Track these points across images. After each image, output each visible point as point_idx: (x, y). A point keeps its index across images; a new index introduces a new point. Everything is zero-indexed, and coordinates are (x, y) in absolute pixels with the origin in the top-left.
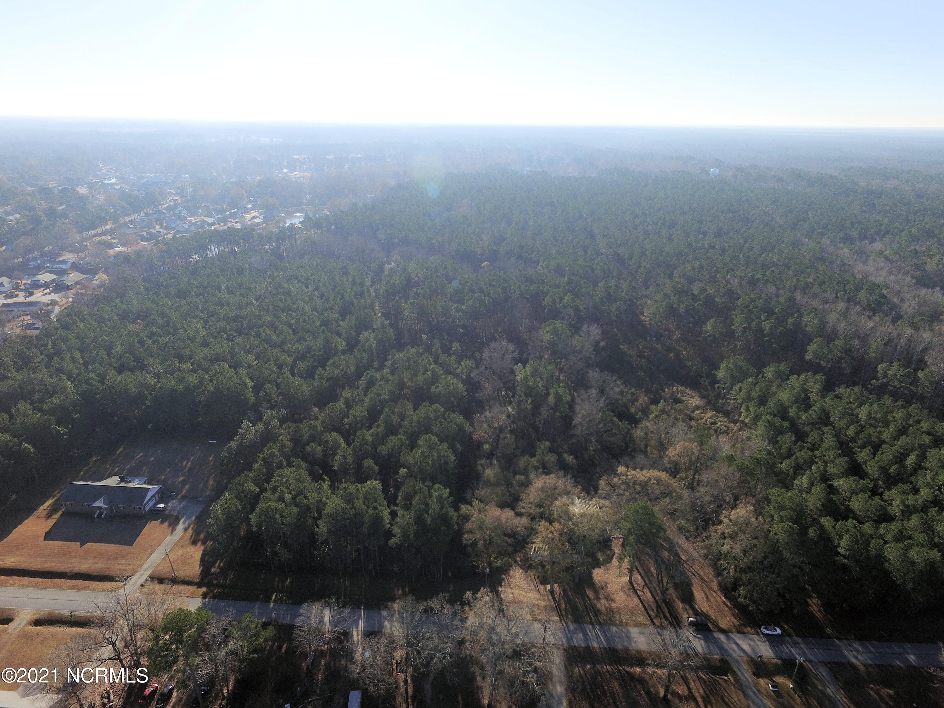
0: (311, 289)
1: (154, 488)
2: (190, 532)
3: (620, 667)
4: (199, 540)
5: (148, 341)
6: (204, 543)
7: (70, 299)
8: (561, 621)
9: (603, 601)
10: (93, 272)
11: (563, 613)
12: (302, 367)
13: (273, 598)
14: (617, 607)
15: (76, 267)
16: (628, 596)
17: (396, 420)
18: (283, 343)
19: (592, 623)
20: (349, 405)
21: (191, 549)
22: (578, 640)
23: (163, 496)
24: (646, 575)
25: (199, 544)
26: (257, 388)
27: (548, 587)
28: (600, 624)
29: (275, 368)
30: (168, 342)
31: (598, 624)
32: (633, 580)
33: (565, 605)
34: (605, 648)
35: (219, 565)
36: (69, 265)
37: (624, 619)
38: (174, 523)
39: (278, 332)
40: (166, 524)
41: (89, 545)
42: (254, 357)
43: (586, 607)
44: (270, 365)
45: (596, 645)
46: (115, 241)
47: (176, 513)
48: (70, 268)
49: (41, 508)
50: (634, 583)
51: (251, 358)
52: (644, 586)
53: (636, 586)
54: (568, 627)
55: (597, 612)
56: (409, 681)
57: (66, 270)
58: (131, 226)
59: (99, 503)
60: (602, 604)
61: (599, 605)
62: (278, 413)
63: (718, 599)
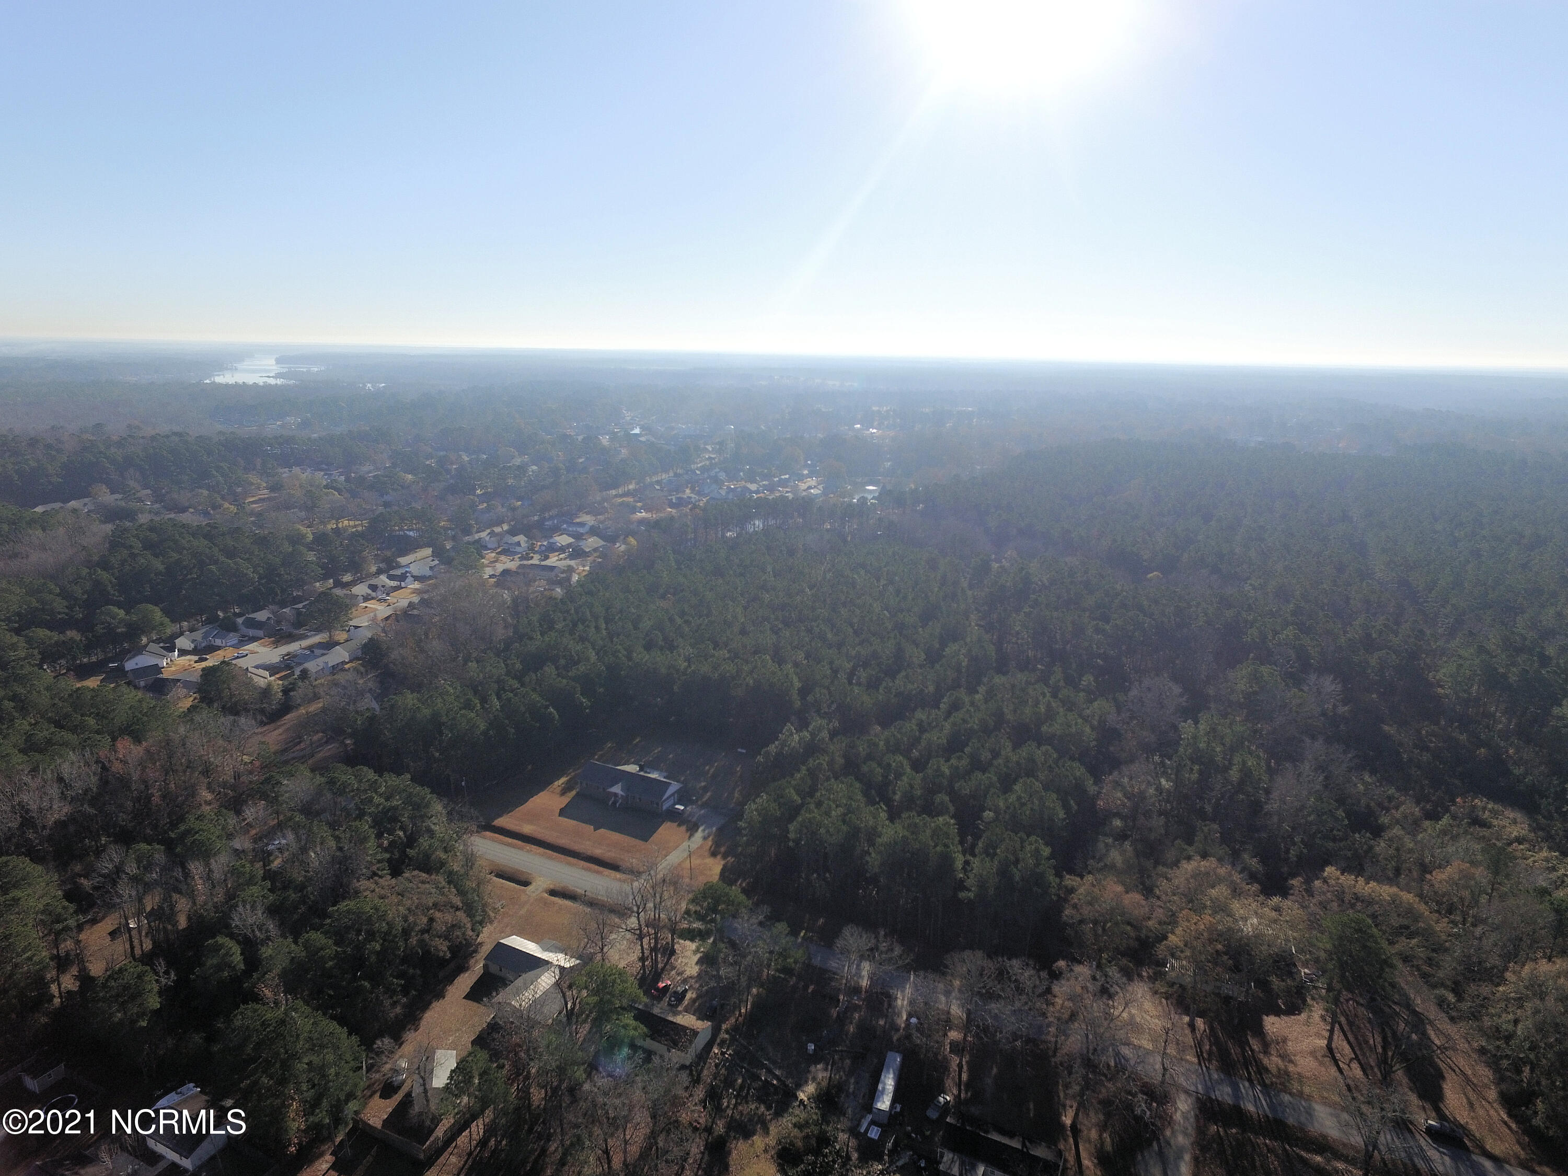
0: (883, 582)
1: (674, 787)
2: (710, 842)
3: (1287, 1147)
4: (720, 853)
5: (679, 621)
6: (725, 856)
7: (587, 568)
8: (1200, 1064)
9: (1275, 1059)
10: (612, 539)
11: (1205, 1055)
12: (863, 675)
13: (802, 934)
14: (1299, 1074)
15: (594, 531)
16: (1321, 1064)
17: (985, 755)
18: (840, 645)
19: (1250, 1080)
20: (922, 728)
21: (710, 861)
22: (1224, 1094)
23: (683, 797)
24: (1359, 1045)
25: (719, 857)
26: (804, 692)
27: (1186, 1019)
28: (1264, 1085)
29: (829, 672)
30: (701, 625)
31: (1260, 1084)
32: (1334, 1046)
33: (1211, 1046)
34: (1268, 1117)
35: (740, 885)
36: (587, 528)
37: (1307, 1090)
38: (692, 829)
39: (835, 630)
40: (683, 828)
41: (602, 831)
42: (803, 655)
43: (1244, 1056)
44: (823, 666)
45: (1251, 1108)
46: (639, 504)
47: (694, 819)
48: (587, 533)
49: (556, 783)
50: (1335, 1051)
51: (800, 656)
52: (1351, 1060)
53: (1338, 1056)
54: (1210, 1075)
55: (1262, 1070)
56: (965, 1068)
57: (582, 534)
58: (658, 487)
59: (617, 789)
60: (1273, 1062)
61: (1266, 1061)
62: (828, 725)
63: (1492, 1112)
